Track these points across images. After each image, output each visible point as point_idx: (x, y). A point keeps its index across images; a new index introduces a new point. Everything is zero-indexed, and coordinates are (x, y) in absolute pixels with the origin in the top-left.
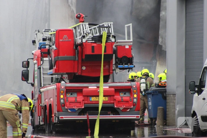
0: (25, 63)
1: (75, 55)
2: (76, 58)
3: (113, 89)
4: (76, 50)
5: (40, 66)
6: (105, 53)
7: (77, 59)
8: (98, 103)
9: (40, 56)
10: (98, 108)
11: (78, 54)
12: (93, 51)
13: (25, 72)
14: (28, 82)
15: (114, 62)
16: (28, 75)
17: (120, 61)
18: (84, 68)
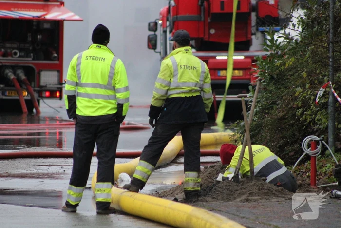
0: (152, 25)
1: (200, 14)
2: (201, 17)
3: (249, 60)
4: (202, 7)
5: (165, 29)
6: (239, 11)
7: (203, 19)
8: (225, 79)
9: (165, 15)
10: (224, 85)
11: (204, 12)
12: (222, 8)
13: (153, 38)
14: (156, 50)
15: (253, 23)
16: (156, 41)
17: (261, 22)
18: (213, 31)
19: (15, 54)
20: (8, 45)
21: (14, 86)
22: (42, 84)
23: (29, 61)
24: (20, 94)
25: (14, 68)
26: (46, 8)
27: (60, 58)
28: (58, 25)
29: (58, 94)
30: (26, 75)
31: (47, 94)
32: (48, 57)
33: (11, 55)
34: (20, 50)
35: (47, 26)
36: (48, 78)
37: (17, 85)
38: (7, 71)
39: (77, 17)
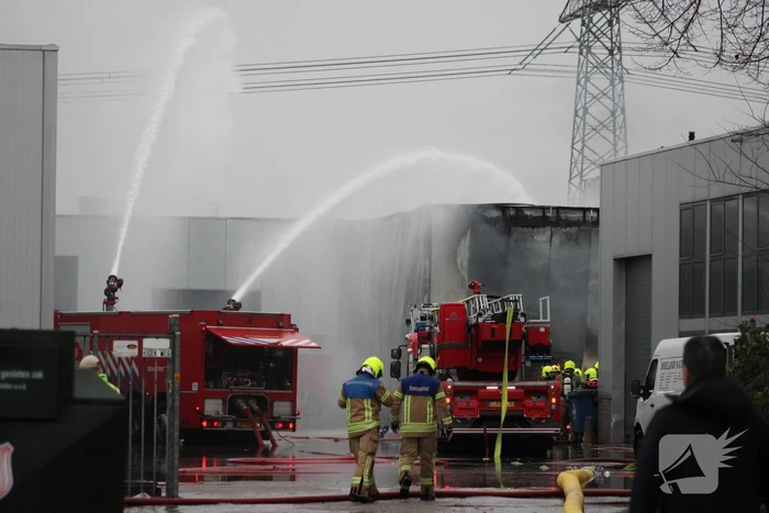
0: (395, 351)
1: (467, 342)
2: (468, 345)
3: (522, 391)
4: (469, 334)
6: (511, 339)
7: (470, 346)
8: (501, 411)
9: (417, 342)
10: (500, 417)
11: (471, 339)
12: (493, 335)
13: (396, 365)
15: (523, 353)
16: (399, 369)
17: (531, 350)
18: (480, 360)
19: (247, 383)
20: (239, 374)
21: (246, 417)
22: (275, 415)
23: (262, 391)
24: (254, 426)
25: (246, 398)
26: (278, 334)
27: (294, 387)
28: (292, 352)
29: (291, 426)
30: (258, 405)
31: (280, 425)
32: (281, 387)
33: (243, 384)
34: (252, 379)
35: (280, 353)
36: (281, 408)
37: (250, 415)
38: (240, 401)
39: (314, 344)
